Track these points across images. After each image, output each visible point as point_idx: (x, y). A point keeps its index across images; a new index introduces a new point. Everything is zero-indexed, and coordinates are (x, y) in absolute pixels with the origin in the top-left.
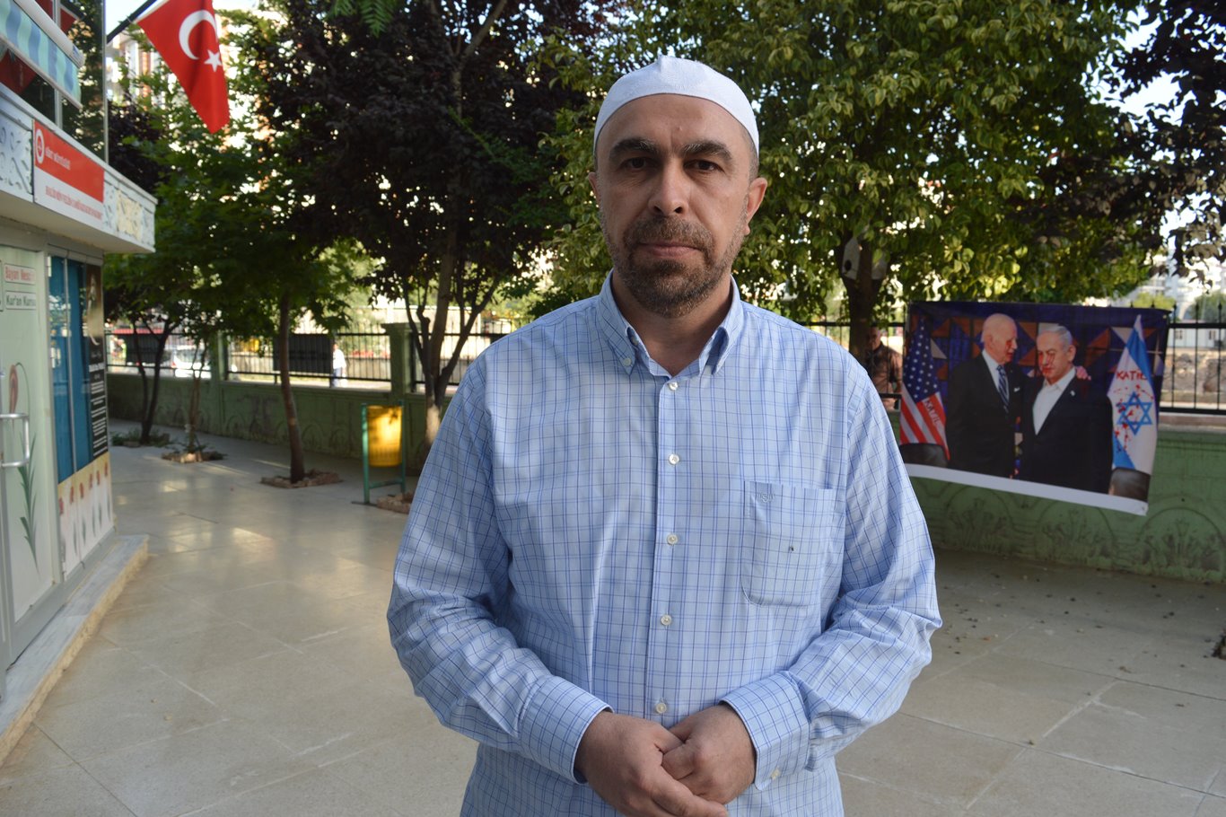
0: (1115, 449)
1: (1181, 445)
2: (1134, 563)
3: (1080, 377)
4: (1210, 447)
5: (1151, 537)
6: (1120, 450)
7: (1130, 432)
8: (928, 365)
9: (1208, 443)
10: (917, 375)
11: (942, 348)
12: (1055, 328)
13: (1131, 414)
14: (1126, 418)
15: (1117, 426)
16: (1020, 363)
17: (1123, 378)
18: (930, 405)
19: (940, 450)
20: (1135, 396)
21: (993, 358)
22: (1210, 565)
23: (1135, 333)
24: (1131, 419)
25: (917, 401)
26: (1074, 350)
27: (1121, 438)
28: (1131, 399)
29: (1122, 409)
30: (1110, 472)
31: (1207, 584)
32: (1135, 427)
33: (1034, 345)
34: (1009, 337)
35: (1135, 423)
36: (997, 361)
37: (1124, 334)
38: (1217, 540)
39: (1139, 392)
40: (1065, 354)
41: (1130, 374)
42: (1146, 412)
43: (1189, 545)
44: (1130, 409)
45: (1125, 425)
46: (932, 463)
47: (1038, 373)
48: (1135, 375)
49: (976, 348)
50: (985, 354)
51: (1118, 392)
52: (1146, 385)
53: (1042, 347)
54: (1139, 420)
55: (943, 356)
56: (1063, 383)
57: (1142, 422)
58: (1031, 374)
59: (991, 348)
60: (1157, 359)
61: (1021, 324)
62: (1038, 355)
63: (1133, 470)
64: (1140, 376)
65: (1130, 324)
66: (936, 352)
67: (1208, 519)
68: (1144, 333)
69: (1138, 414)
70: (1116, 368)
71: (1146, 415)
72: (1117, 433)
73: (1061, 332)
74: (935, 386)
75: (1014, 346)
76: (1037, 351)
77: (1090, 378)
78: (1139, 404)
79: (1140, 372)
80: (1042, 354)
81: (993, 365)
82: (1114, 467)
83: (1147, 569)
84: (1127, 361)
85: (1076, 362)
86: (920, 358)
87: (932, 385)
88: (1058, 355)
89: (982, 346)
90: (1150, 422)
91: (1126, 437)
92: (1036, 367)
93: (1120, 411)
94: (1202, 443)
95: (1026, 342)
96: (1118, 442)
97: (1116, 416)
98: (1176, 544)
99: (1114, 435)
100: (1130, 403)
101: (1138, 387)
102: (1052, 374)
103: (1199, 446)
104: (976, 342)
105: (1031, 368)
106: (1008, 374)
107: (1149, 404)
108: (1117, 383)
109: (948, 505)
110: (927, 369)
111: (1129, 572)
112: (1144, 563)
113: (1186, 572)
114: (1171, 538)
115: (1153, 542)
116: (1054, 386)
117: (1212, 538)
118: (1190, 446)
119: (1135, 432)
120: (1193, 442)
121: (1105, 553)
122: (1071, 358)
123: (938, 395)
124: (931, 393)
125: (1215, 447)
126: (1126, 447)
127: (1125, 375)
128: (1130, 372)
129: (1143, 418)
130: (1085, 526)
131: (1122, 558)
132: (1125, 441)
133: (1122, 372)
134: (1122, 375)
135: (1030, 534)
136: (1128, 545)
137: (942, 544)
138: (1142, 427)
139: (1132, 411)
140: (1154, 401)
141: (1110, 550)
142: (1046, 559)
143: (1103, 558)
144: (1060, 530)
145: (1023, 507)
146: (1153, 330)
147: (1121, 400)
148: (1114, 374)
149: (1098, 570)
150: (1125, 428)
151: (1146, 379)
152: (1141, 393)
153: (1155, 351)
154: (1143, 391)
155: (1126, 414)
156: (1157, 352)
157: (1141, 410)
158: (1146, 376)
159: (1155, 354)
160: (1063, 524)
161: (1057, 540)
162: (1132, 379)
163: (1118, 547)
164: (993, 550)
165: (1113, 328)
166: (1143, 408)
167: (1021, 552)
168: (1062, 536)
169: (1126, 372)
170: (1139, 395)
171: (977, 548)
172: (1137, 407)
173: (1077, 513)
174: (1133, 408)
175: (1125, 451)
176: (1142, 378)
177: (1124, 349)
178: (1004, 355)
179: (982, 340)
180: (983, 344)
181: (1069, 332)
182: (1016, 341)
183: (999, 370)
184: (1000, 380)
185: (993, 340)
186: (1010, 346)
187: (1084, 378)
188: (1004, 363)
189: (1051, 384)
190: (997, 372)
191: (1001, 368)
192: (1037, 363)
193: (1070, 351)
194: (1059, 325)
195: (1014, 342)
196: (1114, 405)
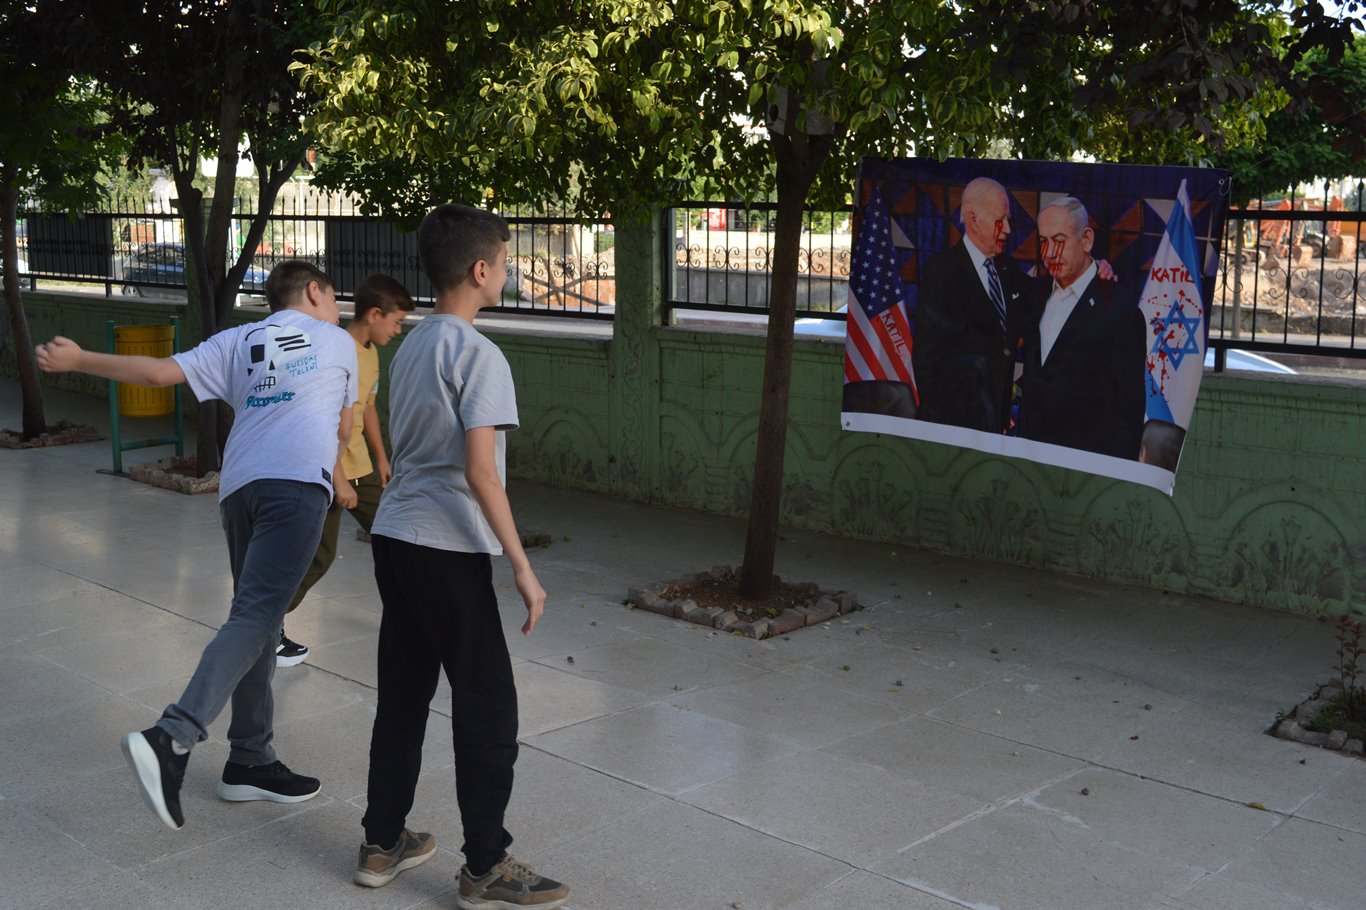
0: (1148, 391)
1: (1292, 404)
2: (1219, 585)
3: (1102, 276)
4: (1334, 407)
5: (1245, 545)
6: (1155, 393)
7: (1169, 366)
8: (887, 258)
9: (1330, 401)
10: (870, 273)
11: (906, 231)
12: (1064, 200)
13: (1171, 336)
14: (1164, 342)
15: (1152, 356)
16: (1015, 255)
17: (1160, 280)
18: (891, 321)
19: (905, 390)
20: (1177, 308)
21: (979, 248)
22: (1330, 592)
23: (1179, 207)
24: (1171, 344)
25: (870, 315)
26: (1091, 235)
27: (1156, 374)
28: (1171, 314)
29: (1159, 330)
30: (1141, 427)
31: (1322, 620)
32: (1176, 356)
33: (1035, 227)
34: (999, 215)
35: (1177, 350)
36: (984, 253)
37: (1163, 209)
38: (1341, 553)
39: (1184, 302)
40: (1079, 242)
41: (1170, 273)
42: (1191, 333)
43: (1300, 559)
44: (1170, 327)
45: (1162, 354)
46: (895, 411)
47: (1043, 273)
48: (1178, 274)
49: (954, 230)
50: (967, 240)
51: (1155, 300)
52: (1193, 291)
53: (1045, 230)
54: (1181, 346)
55: (909, 245)
56: (1081, 285)
57: (1186, 350)
58: (1032, 273)
59: (975, 232)
60: (1210, 249)
61: (1014, 193)
62: (1041, 242)
63: (1172, 425)
64: (1185, 276)
65: (1172, 195)
66: (900, 239)
67: (1328, 520)
68: (1192, 209)
69: (1180, 336)
70: (1152, 263)
71: (1191, 339)
72: (1152, 366)
73: (1071, 207)
74: (898, 291)
75: (1007, 229)
76: (1039, 236)
77: (1116, 278)
78: (1182, 321)
79: (1185, 270)
80: (1046, 240)
81: (978, 259)
82: (1146, 419)
83: (1237, 594)
84: (1168, 251)
85: (1097, 254)
86: (876, 247)
87: (893, 289)
88: (1069, 243)
89: (962, 230)
90: (1196, 350)
91: (1164, 372)
92: (1039, 262)
93: (1156, 332)
94: (1322, 401)
95: (1022, 221)
96: (1152, 380)
97: (1151, 340)
98: (1281, 558)
99: (1147, 369)
100: (1171, 320)
101: (1182, 293)
102: (1064, 272)
103: (1318, 406)
104: (952, 225)
105: (1031, 263)
106: (1000, 273)
107: (1196, 321)
108: (1152, 287)
109: (956, 490)
110: (886, 266)
111: (1211, 598)
112: (1234, 585)
113: (1294, 601)
114: (1274, 547)
115: (1247, 552)
116: (1067, 289)
117: (1334, 550)
118: (1305, 405)
119: (1176, 364)
120: (1308, 399)
121: (1177, 568)
122: (1089, 247)
123: (901, 305)
124: (893, 301)
125: (1342, 408)
126: (1162, 388)
127: (1163, 275)
128: (1171, 269)
129: (1187, 344)
130: (1150, 525)
131: (1202, 577)
132: (1162, 378)
133: (1160, 269)
134: (1160, 275)
135: (1072, 535)
136: (1211, 556)
137: (947, 548)
138: (1186, 356)
139: (1172, 332)
140: (1202, 316)
141: (1185, 564)
142: (1093, 575)
143: (1174, 575)
144: (1114, 530)
145: (1062, 495)
146: (1205, 203)
147: (1158, 314)
148: (1148, 272)
149: (1166, 593)
150: (1163, 358)
151: (1193, 282)
152: (1186, 304)
153: (1207, 236)
154: (1189, 301)
155: (1166, 335)
156: (1209, 239)
157: (1184, 331)
158: (1193, 277)
159: (1206, 242)
160: (1119, 521)
161: (1110, 546)
162: (1174, 281)
163: (1196, 559)
164: (1018, 559)
165: (1148, 201)
166: (1188, 328)
167: (1058, 564)
168: (1116, 540)
169: (1165, 271)
170: (1182, 306)
171: (995, 555)
172: (1180, 326)
173: (1139, 505)
174: (1174, 326)
175: (1162, 394)
176: (1187, 280)
177: (1163, 233)
178: (993, 243)
179: (962, 219)
180: (963, 225)
181: (1083, 207)
182: (1009, 221)
183: (987, 267)
184: (990, 282)
185: (977, 220)
186: (1000, 229)
187: (1109, 278)
188: (993, 255)
189: (1063, 287)
190: (985, 269)
191: (990, 263)
192: (1039, 255)
193: (1086, 237)
194: (1069, 196)
195: (1006, 222)
196: (1148, 322)
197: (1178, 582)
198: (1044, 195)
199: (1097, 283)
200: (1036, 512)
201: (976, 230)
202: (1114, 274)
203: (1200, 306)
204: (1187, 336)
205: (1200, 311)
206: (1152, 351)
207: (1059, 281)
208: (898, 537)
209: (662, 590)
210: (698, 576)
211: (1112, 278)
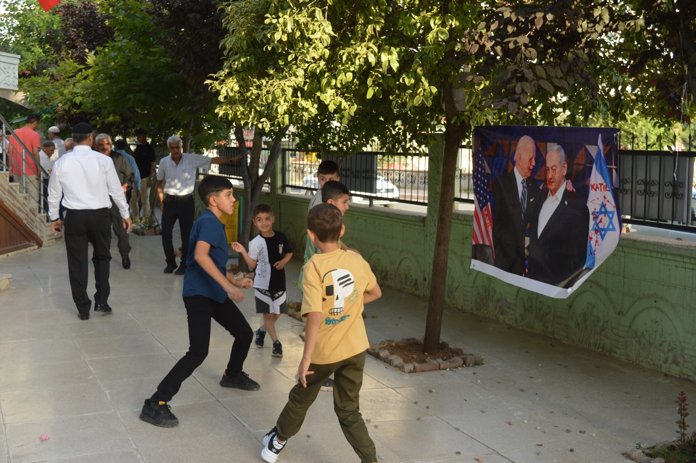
0: (588, 253)
3: (569, 189)
6: (591, 253)
7: (599, 238)
8: (485, 180)
10: (481, 187)
11: (489, 165)
12: (556, 147)
13: (601, 221)
14: (597, 225)
15: (591, 233)
16: (536, 178)
17: (595, 190)
19: (489, 250)
20: (603, 206)
21: (520, 173)
23: (599, 150)
24: (601, 225)
25: (481, 209)
26: (566, 166)
27: (593, 242)
28: (601, 209)
29: (596, 218)
32: (603, 233)
33: (545, 161)
34: (531, 156)
35: (603, 229)
36: (522, 176)
37: (593, 150)
40: (562, 170)
41: (599, 186)
42: (611, 219)
44: (600, 217)
45: (596, 232)
46: (488, 260)
47: (545, 186)
48: (602, 186)
49: (511, 164)
50: (516, 170)
51: (594, 201)
52: (610, 197)
53: (549, 164)
54: (606, 227)
55: (490, 172)
56: (560, 194)
57: (608, 229)
59: (520, 165)
60: (614, 173)
62: (546, 170)
64: (605, 188)
68: (604, 150)
69: (605, 221)
70: (589, 181)
71: (611, 223)
72: (591, 238)
73: (559, 151)
74: (488, 197)
75: (534, 163)
76: (546, 167)
78: (606, 213)
79: (605, 184)
80: (549, 169)
81: (519, 179)
84: (596, 173)
85: (567, 177)
86: (481, 174)
87: (486, 196)
88: (557, 170)
89: (514, 165)
90: (614, 229)
91: (597, 241)
92: (545, 181)
93: (594, 219)
95: (540, 158)
96: (591, 246)
97: (592, 223)
99: (589, 240)
100: (601, 213)
101: (605, 198)
102: (554, 186)
104: (510, 161)
105: (542, 181)
106: (527, 187)
107: (612, 213)
108: (593, 194)
116: (554, 196)
119: (603, 237)
122: (565, 173)
124: (487, 202)
126: (595, 250)
127: (596, 188)
128: (600, 184)
129: (609, 225)
130: (662, 335)
131: (687, 368)
132: (596, 245)
133: (594, 184)
134: (595, 187)
135: (623, 337)
136: (692, 356)
137: (566, 339)
138: (608, 233)
139: (601, 219)
140: (615, 210)
141: (679, 360)
142: (633, 362)
143: (673, 366)
144: (644, 337)
145: (619, 314)
146: (609, 147)
147: (595, 209)
148: (588, 186)
149: (666, 375)
150: (597, 234)
151: (609, 191)
152: (607, 203)
153: (612, 165)
154: (608, 201)
155: (598, 221)
156: (613, 167)
157: (607, 218)
158: (609, 188)
159: (612, 168)
160: (647, 331)
161: (642, 345)
162: (601, 191)
163: (684, 357)
164: (598, 348)
165: (587, 146)
166: (609, 217)
167: (616, 353)
168: (645, 342)
169: (597, 185)
170: (606, 204)
171: (587, 346)
172: (605, 216)
173: (657, 322)
174: (602, 216)
175: (594, 254)
176: (606, 190)
177: (593, 164)
178: (527, 171)
179: (515, 158)
180: (515, 162)
181: (563, 151)
182: (535, 159)
183: (523, 184)
184: (522, 192)
185: (522, 158)
186: (531, 164)
187: (571, 190)
188: (526, 177)
189: (553, 195)
190: (522, 185)
191: (524, 182)
192: (546, 177)
193: (564, 167)
194: (558, 145)
195: (533, 159)
196: (591, 213)
197: (675, 370)
198: (549, 144)
199: (566, 192)
200: (607, 322)
201: (520, 164)
202: (574, 187)
203: (614, 204)
204: (609, 221)
205: (614, 207)
206: (592, 230)
207: (551, 191)
208: (544, 331)
209: (384, 344)
210: (408, 340)
211: (573, 190)
